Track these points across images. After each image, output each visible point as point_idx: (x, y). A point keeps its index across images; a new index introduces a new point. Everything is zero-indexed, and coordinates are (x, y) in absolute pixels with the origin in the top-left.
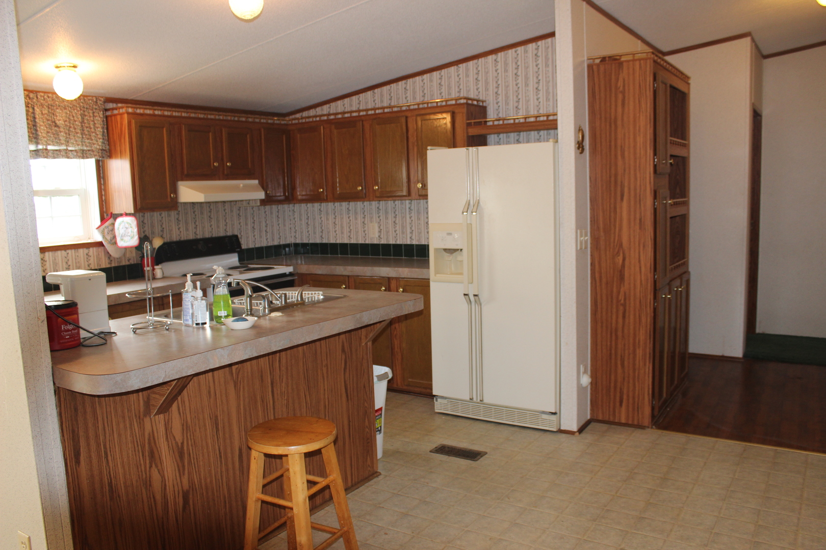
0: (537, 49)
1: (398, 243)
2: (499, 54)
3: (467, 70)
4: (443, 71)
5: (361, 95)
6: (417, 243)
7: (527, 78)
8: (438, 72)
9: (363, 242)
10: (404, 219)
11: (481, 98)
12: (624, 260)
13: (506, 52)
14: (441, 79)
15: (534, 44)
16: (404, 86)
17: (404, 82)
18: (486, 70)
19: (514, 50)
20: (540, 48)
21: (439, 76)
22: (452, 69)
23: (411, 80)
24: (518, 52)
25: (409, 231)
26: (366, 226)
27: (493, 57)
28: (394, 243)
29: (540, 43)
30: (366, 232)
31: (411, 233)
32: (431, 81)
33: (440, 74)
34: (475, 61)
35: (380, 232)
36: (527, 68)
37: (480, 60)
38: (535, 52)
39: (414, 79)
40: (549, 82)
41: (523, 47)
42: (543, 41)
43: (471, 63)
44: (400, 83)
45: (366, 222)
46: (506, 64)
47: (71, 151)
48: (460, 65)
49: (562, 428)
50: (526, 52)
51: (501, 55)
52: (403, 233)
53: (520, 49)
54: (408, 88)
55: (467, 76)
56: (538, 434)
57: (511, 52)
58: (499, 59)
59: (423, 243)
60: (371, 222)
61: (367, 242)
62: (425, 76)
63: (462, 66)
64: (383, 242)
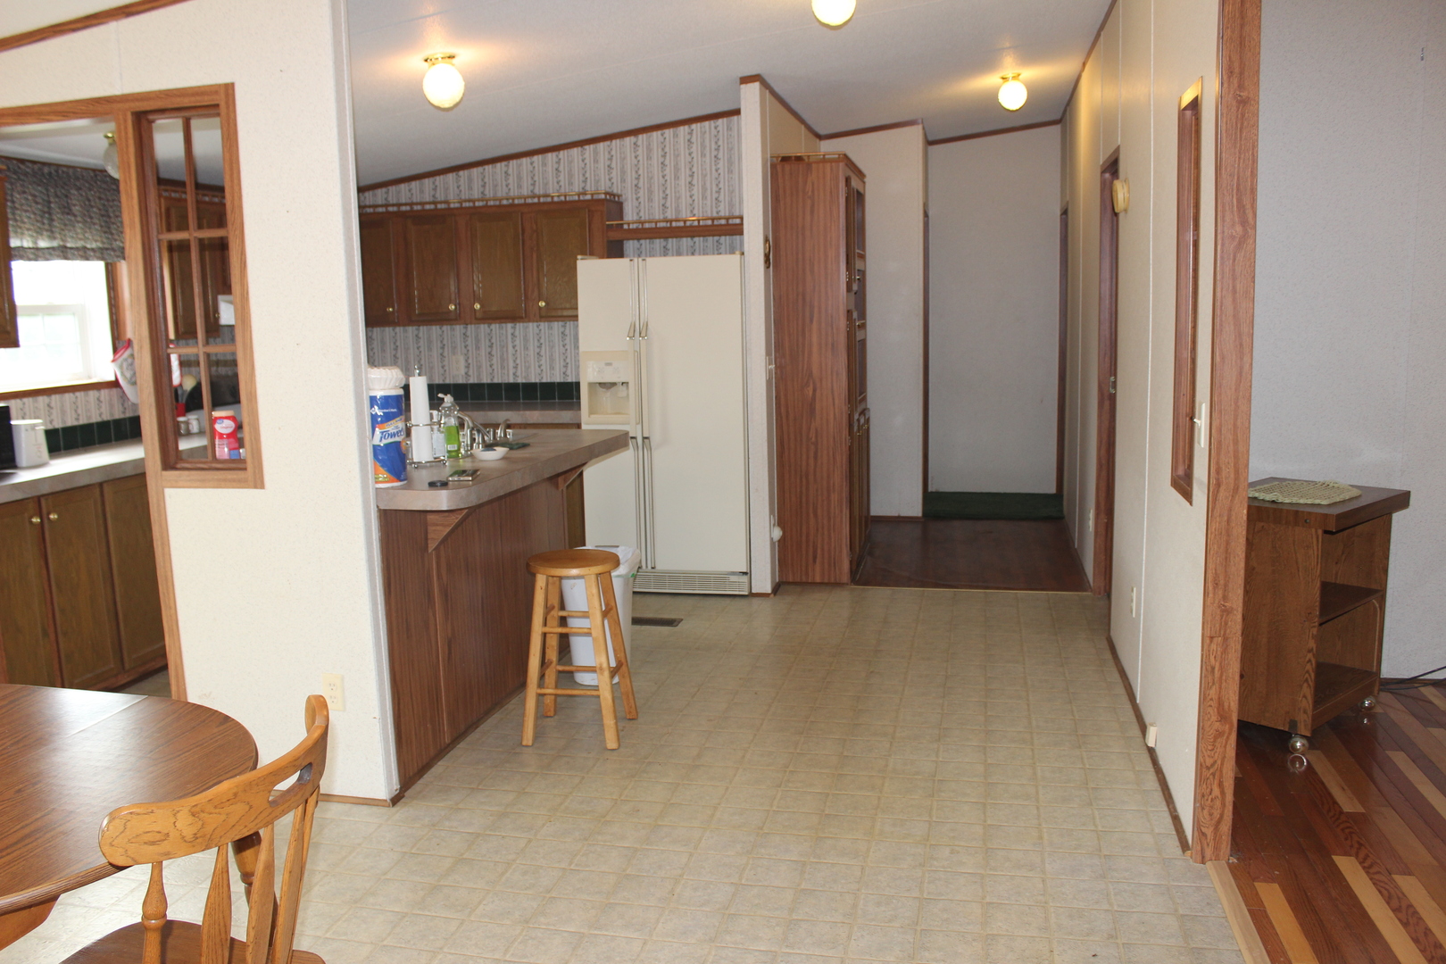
0: (691, 133)
1: (496, 381)
2: (640, 136)
3: (596, 153)
4: (562, 152)
5: (438, 178)
6: (524, 381)
7: (677, 169)
8: (554, 154)
9: (441, 382)
10: (505, 349)
11: (615, 191)
12: (814, 391)
13: (649, 134)
14: (558, 162)
15: (686, 127)
16: (504, 169)
17: (504, 163)
18: (623, 156)
19: (659, 132)
20: (694, 132)
21: (555, 159)
22: (575, 151)
23: (515, 161)
24: (665, 136)
25: (511, 364)
26: (446, 359)
27: (632, 139)
28: (489, 381)
29: (694, 126)
30: (446, 368)
31: (516, 367)
32: (544, 164)
33: (557, 156)
34: (608, 143)
35: (468, 367)
36: (677, 156)
37: (614, 141)
38: (688, 137)
39: (519, 161)
40: (706, 175)
41: (671, 130)
42: (699, 124)
43: (601, 145)
44: (498, 165)
45: (446, 354)
46: (649, 149)
47: (71, 248)
48: (587, 147)
49: (753, 591)
50: (675, 136)
51: (642, 138)
52: (503, 368)
53: (668, 132)
54: (510, 171)
55: (596, 161)
56: (728, 601)
57: (656, 135)
58: (640, 143)
59: (533, 381)
60: (454, 354)
61: (447, 382)
62: (535, 158)
63: (589, 148)
64: (472, 381)
